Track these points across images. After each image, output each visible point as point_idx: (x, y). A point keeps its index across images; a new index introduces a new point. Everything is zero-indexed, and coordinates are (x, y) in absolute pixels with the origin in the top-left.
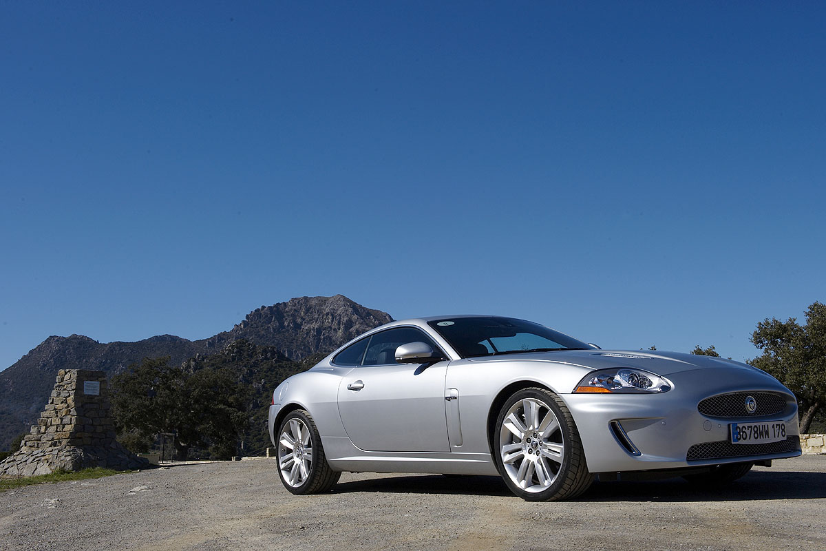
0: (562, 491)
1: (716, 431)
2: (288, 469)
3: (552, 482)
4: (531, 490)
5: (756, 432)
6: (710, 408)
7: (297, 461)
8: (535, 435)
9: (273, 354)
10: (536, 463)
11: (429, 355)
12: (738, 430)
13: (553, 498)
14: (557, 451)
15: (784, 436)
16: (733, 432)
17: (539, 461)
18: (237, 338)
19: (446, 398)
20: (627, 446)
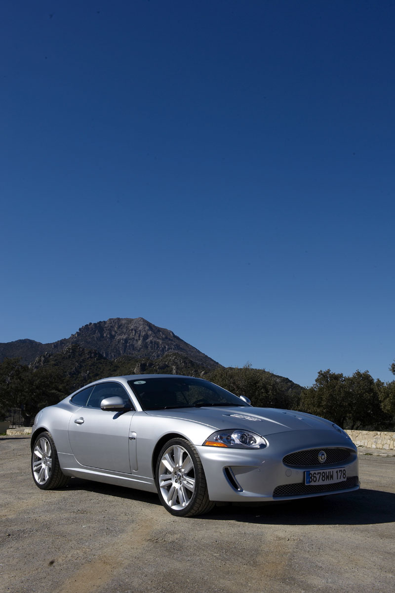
0: (193, 511)
1: (296, 476)
2: (38, 471)
3: (187, 504)
4: (175, 508)
5: (323, 476)
6: (291, 460)
7: (43, 466)
8: (180, 470)
9: (95, 354)
10: (179, 489)
11: (123, 406)
12: (311, 475)
13: (187, 515)
14: (191, 483)
15: (344, 478)
16: (307, 476)
17: (180, 489)
18: (72, 343)
19: (130, 438)
20: (234, 485)
